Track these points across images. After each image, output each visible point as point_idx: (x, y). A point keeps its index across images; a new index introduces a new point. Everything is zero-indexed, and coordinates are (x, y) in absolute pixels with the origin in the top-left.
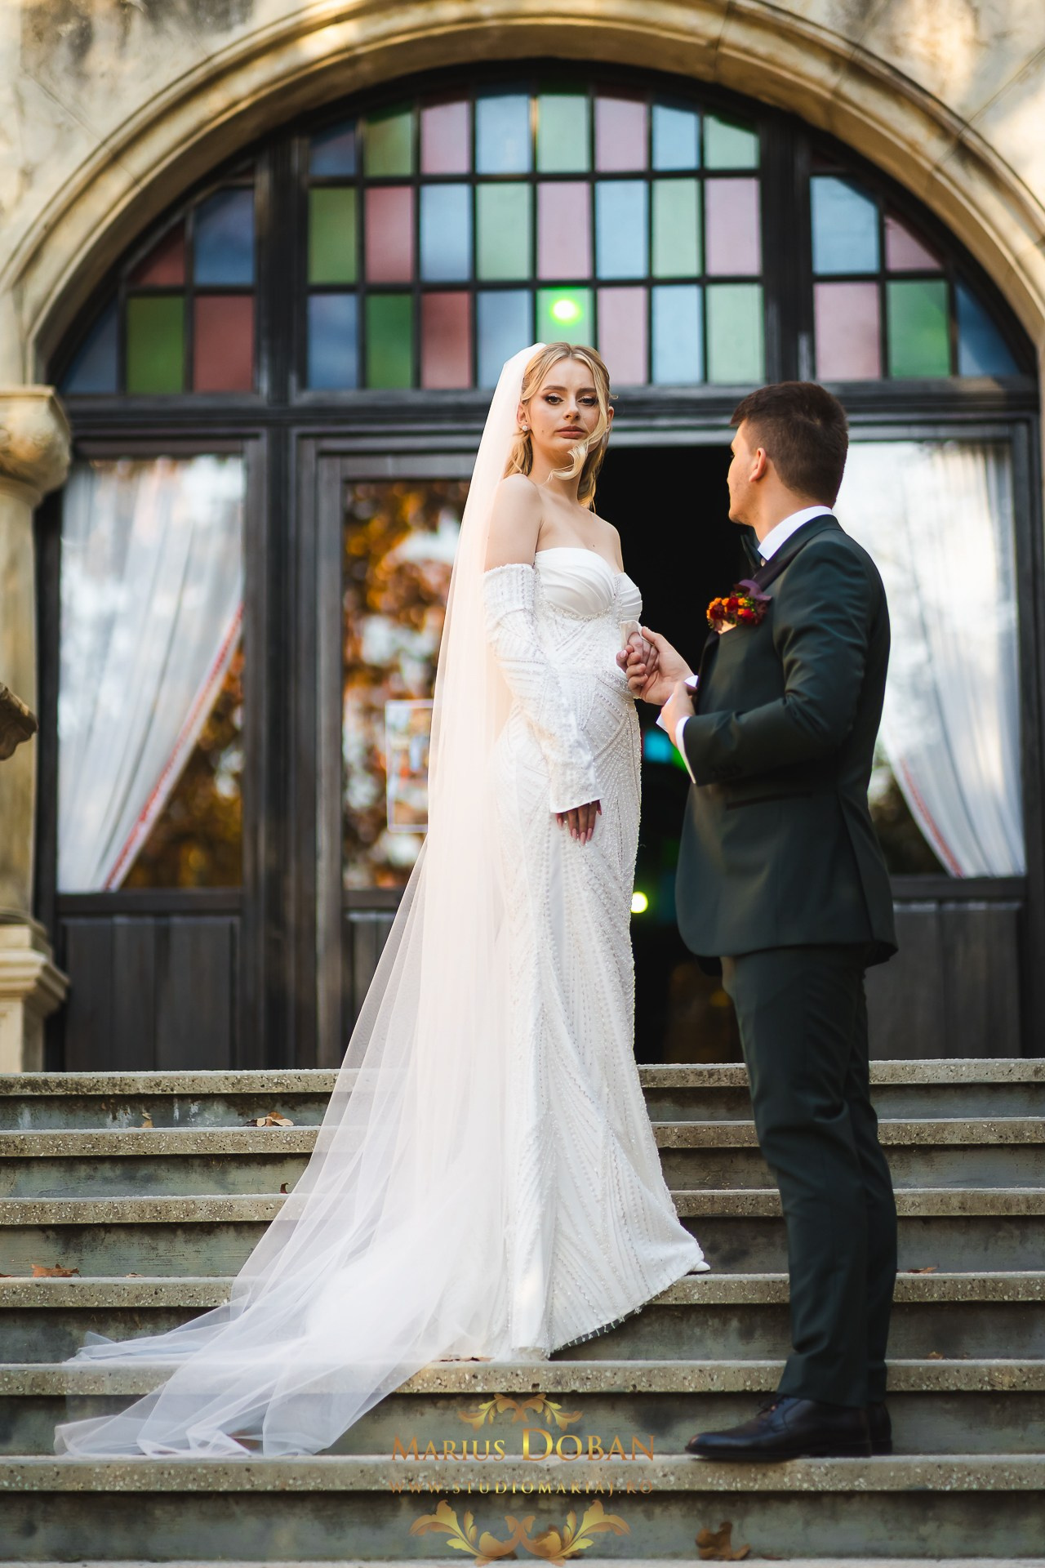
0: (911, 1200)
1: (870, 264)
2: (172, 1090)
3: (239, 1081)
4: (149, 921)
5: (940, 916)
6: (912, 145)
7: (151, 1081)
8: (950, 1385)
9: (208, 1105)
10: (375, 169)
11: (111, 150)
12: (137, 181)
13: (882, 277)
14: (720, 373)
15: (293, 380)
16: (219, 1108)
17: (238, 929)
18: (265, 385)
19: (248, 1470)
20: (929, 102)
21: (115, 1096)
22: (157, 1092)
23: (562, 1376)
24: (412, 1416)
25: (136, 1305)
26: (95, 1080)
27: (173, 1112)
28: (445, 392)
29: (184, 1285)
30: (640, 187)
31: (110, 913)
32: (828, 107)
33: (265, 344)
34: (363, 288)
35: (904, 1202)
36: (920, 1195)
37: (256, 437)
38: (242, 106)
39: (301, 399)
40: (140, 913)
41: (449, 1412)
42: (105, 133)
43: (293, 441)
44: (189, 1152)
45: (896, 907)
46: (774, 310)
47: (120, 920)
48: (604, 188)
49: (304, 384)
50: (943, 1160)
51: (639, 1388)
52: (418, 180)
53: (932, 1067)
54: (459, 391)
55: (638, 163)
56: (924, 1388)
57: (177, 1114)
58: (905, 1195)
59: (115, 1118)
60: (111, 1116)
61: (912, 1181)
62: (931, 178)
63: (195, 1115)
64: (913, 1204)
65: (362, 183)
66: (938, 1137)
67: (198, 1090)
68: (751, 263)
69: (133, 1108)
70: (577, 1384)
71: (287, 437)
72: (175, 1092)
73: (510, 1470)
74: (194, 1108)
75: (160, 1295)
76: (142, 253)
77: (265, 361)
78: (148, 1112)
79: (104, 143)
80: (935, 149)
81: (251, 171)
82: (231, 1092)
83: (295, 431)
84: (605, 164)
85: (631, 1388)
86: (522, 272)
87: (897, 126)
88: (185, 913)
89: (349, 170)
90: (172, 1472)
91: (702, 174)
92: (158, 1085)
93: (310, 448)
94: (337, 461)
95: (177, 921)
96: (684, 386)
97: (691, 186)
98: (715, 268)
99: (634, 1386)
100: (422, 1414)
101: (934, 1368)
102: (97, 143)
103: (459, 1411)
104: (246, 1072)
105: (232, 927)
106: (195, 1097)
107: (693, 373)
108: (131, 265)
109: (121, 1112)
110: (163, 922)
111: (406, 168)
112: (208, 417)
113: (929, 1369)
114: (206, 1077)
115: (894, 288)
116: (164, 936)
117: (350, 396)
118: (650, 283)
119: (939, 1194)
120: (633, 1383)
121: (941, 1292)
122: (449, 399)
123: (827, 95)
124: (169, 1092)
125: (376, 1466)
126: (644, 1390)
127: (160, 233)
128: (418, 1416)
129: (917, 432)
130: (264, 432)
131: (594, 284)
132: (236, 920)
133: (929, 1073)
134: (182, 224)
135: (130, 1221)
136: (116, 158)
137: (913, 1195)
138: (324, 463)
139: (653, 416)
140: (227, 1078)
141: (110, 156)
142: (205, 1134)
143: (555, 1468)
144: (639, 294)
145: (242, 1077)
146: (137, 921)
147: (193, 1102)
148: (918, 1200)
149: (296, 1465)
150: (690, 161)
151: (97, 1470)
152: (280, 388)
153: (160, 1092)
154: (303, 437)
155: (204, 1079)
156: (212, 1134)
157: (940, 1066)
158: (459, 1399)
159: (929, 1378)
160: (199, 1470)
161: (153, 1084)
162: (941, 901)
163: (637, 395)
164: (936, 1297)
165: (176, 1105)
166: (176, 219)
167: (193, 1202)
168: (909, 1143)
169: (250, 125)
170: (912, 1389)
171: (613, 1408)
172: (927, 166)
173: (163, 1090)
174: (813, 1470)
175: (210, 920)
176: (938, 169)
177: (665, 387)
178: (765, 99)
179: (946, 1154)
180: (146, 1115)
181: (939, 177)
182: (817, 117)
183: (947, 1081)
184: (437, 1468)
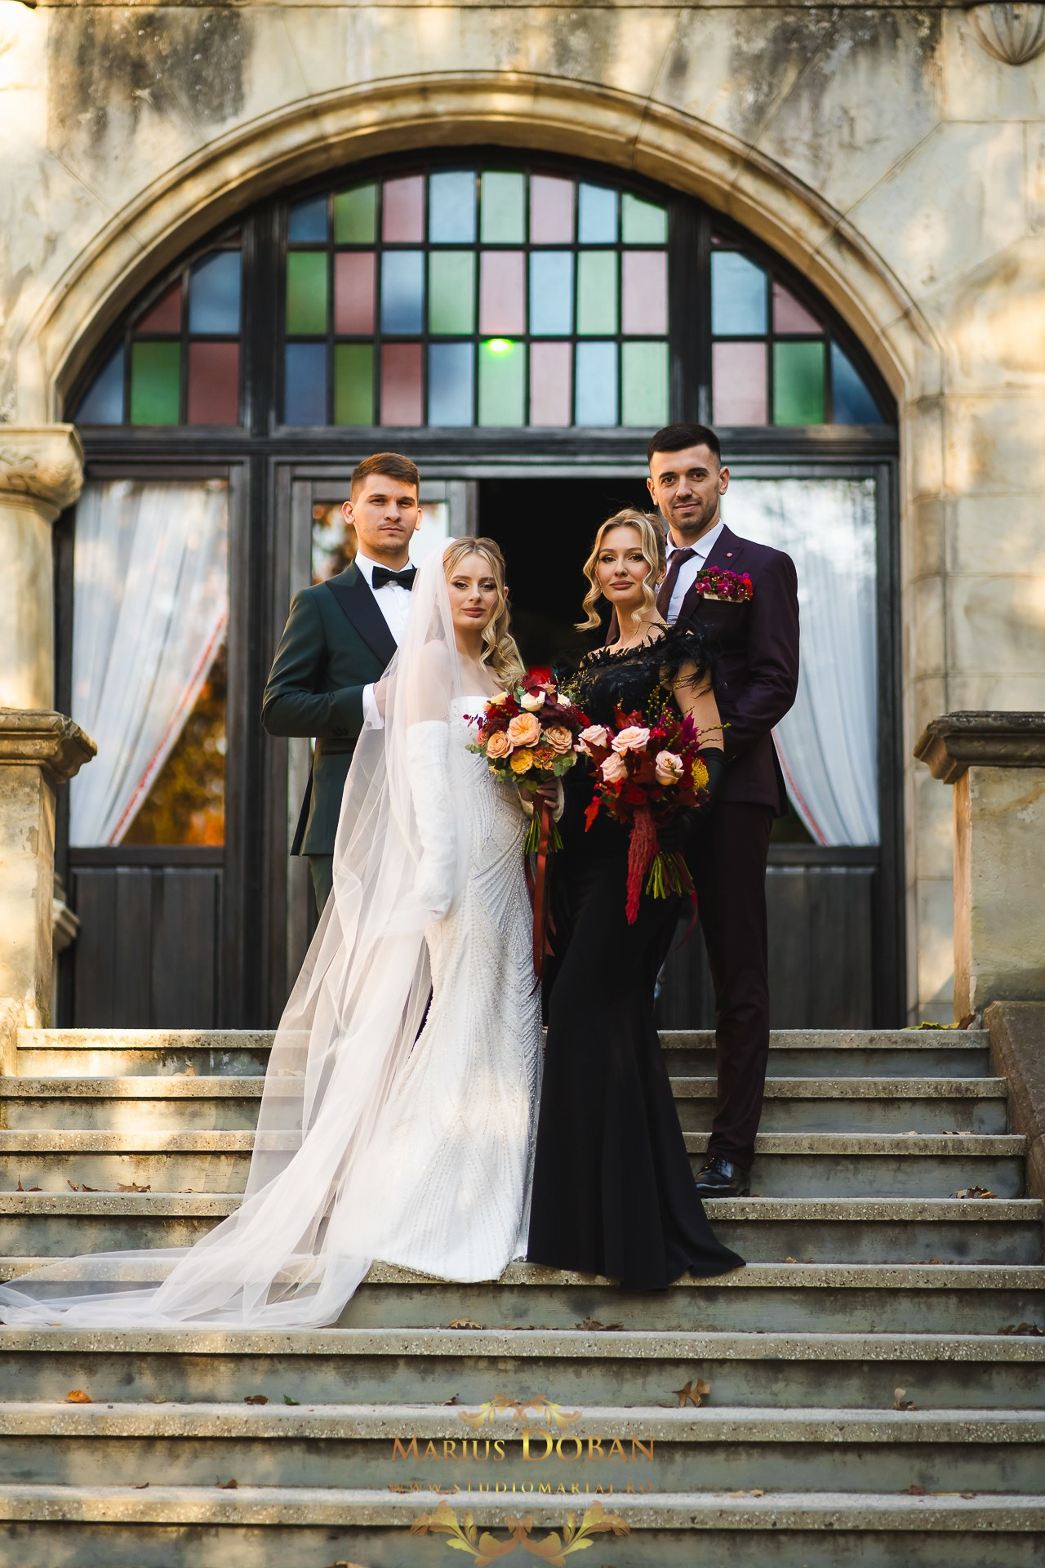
0: (773, 1141)
1: (760, 328)
2: (209, 1045)
3: (261, 1038)
4: (146, 871)
5: (807, 878)
6: (796, 231)
7: (193, 1037)
8: (797, 1282)
9: (236, 1056)
10: (343, 237)
11: (122, 222)
12: (143, 248)
13: (770, 338)
14: (633, 417)
15: (272, 416)
16: (245, 1059)
17: (221, 880)
18: (248, 420)
19: (288, 1339)
20: (812, 197)
21: (164, 1048)
22: (197, 1046)
23: (514, 1273)
24: (403, 1300)
25: (196, 1214)
26: (150, 1037)
27: (209, 1062)
28: (401, 429)
29: (232, 1200)
30: (567, 257)
31: (114, 865)
32: (727, 197)
33: (249, 384)
34: (332, 339)
35: (767, 1143)
36: (779, 1138)
37: (241, 463)
38: (233, 185)
39: (278, 432)
40: (140, 865)
41: (431, 1297)
42: (118, 209)
43: (272, 468)
44: (225, 1095)
45: (769, 870)
46: (678, 365)
47: (122, 870)
48: (536, 257)
49: (281, 420)
50: (798, 1108)
51: (570, 1282)
52: (379, 247)
53: (792, 1036)
54: (412, 429)
55: (567, 237)
56: (778, 1284)
57: (212, 1062)
58: (768, 1138)
59: (164, 1065)
60: (162, 1064)
61: (775, 1124)
62: (812, 259)
63: (226, 1064)
64: (774, 1145)
65: (333, 248)
66: (794, 1093)
67: (229, 1045)
68: (660, 325)
69: (178, 1058)
70: (525, 1279)
71: (267, 464)
72: (211, 1046)
73: (478, 1341)
74: (226, 1058)
75: (214, 1207)
76: (145, 305)
77: (249, 399)
78: (190, 1061)
79: (117, 215)
80: (816, 236)
81: (238, 236)
82: (254, 1046)
83: (273, 459)
84: (537, 238)
85: (565, 1282)
86: (467, 328)
87: (784, 215)
88: (176, 866)
89: (322, 238)
90: (234, 1339)
91: (619, 247)
92: (198, 1040)
93: (285, 474)
94: (309, 485)
95: (169, 871)
96: (602, 428)
97: (610, 257)
98: (629, 328)
99: (567, 1280)
100: (411, 1299)
101: (786, 1270)
102: (111, 215)
103: (439, 1296)
104: (265, 1031)
105: (216, 877)
106: (226, 1050)
107: (610, 418)
108: (135, 315)
109: (170, 1060)
110: (158, 872)
111: (370, 237)
112: (201, 446)
113: (782, 1271)
114: (236, 1035)
115: (779, 348)
116: (159, 883)
117: (319, 431)
118: (574, 338)
119: (794, 1138)
120: (566, 1278)
121: (793, 1213)
122: (404, 435)
123: (727, 188)
124: (206, 1046)
125: (382, 1337)
126: (574, 1283)
127: (161, 288)
128: (409, 1300)
129: (796, 470)
130: (247, 459)
131: (527, 339)
132: (220, 872)
133: (789, 1040)
134: (179, 280)
135: (186, 1149)
136: (126, 227)
137: (774, 1138)
138: (297, 486)
139: (575, 453)
140: (251, 1036)
141: (122, 226)
142: (238, 1081)
143: (510, 1340)
144: (566, 347)
145: (263, 1036)
146: (136, 871)
147: (225, 1054)
148: (778, 1142)
149: (324, 1335)
150: (610, 237)
151: (179, 1337)
152: (261, 424)
153: (200, 1046)
154: (279, 464)
155: (234, 1037)
156: (244, 1082)
157: (798, 1035)
158: (439, 1287)
159: (782, 1277)
160: (253, 1338)
161: (194, 1040)
162: (808, 865)
163: (562, 435)
164: (789, 1217)
165: (212, 1056)
166: (173, 276)
167: (234, 1136)
168: (773, 1096)
169: (238, 200)
170: (770, 1285)
171: (551, 1296)
172: (810, 250)
173: (202, 1045)
174: (696, 1344)
175: (198, 871)
176: (818, 252)
177: (584, 428)
178: (674, 185)
179: (801, 1104)
180: (188, 1063)
181: (818, 259)
182: (718, 203)
183: (803, 1047)
184: (426, 1339)
